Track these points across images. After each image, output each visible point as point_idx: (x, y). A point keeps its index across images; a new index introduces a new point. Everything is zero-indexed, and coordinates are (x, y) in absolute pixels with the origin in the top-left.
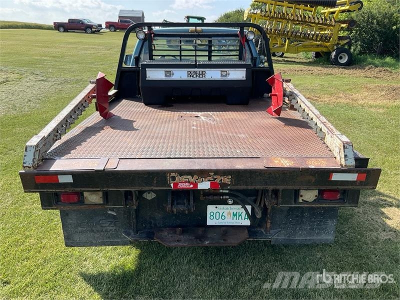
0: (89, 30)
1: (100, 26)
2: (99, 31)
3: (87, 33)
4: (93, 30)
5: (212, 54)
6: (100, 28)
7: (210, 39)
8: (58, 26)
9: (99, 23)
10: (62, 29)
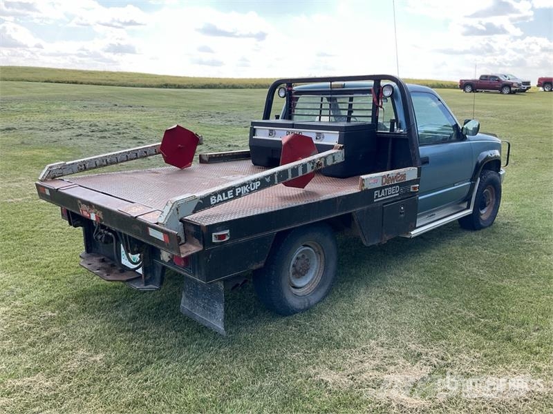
0: (506, 90)
1: (528, 83)
2: (524, 91)
3: (503, 93)
4: (512, 89)
5: (352, 114)
6: (526, 87)
7: (352, 96)
8: (464, 85)
9: (526, 80)
10: (469, 89)
